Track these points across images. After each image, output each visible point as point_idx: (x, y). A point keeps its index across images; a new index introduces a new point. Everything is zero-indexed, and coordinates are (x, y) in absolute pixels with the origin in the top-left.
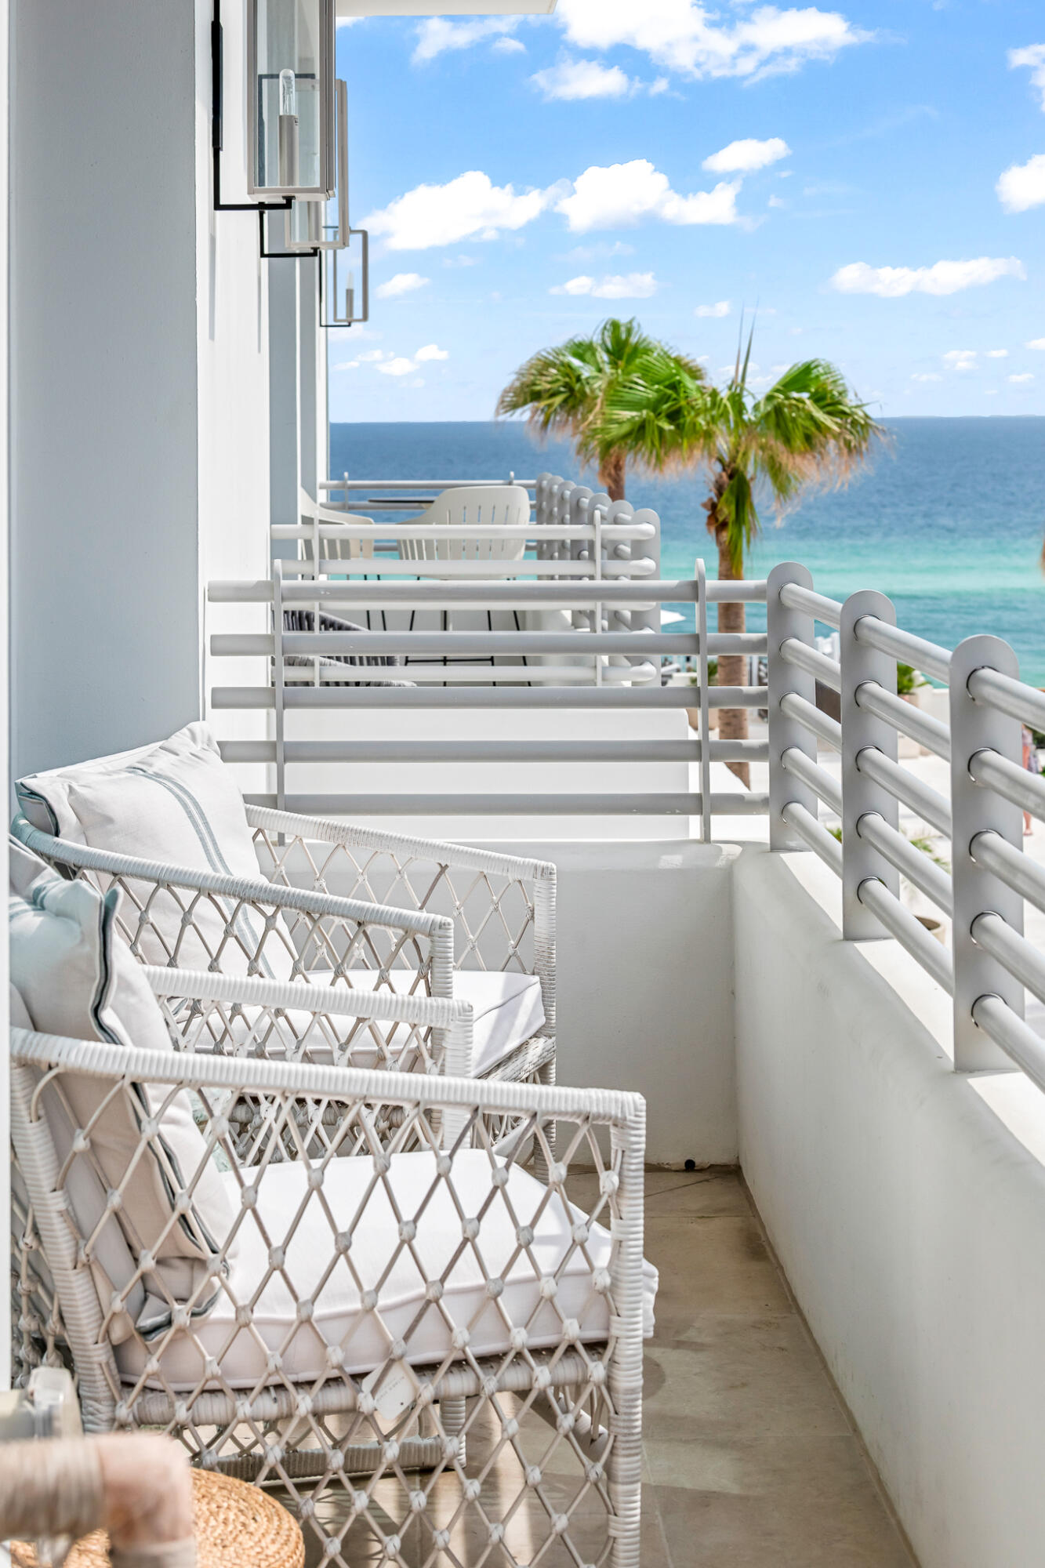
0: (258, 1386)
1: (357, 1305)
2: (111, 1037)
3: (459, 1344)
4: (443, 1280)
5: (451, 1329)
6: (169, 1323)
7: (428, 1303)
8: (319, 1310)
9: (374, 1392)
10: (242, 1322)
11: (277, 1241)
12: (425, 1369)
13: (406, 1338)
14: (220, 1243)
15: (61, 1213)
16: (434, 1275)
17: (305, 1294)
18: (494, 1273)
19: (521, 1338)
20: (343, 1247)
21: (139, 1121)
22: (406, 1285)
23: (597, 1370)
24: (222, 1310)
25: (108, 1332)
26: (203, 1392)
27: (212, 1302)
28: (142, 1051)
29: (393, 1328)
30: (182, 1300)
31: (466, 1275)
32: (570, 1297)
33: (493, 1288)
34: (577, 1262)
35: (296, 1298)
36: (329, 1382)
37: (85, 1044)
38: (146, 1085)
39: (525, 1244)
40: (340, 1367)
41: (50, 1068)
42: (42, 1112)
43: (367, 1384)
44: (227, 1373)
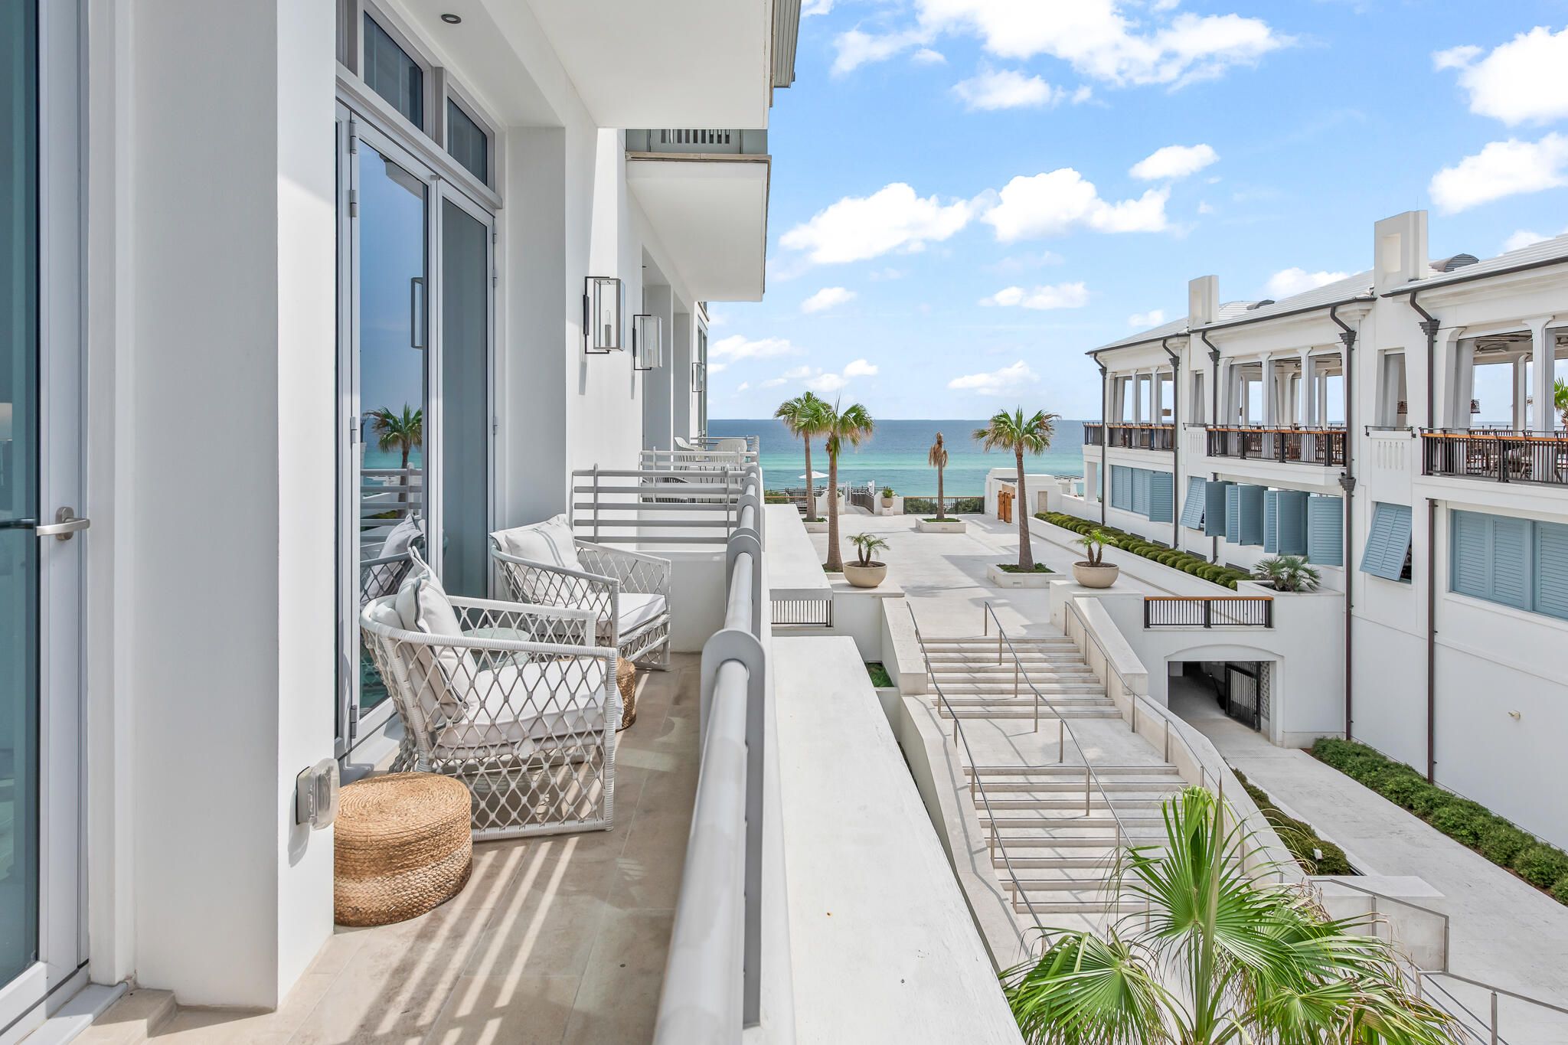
0: (476, 746)
1: (512, 720)
2: (422, 630)
3: (549, 732)
4: (543, 711)
5: (546, 727)
6: (444, 726)
7: (537, 719)
8: (498, 722)
9: (518, 749)
10: (471, 726)
11: (483, 699)
12: (537, 740)
13: (530, 731)
14: (463, 696)
15: (407, 689)
16: (540, 710)
17: (493, 717)
18: (562, 709)
19: (571, 730)
20: (506, 700)
21: (444, 682)
22: (530, 712)
23: (598, 741)
24: (465, 722)
25: (426, 727)
26: (458, 748)
27: (461, 719)
28: (434, 635)
29: (525, 728)
30: (450, 718)
31: (552, 709)
32: (590, 716)
33: (561, 714)
34: (592, 704)
35: (490, 717)
36: (503, 745)
37: (411, 632)
38: (435, 647)
39: (573, 698)
40: (507, 740)
41: (399, 640)
42: (400, 655)
43: (517, 746)
44: (466, 742)
